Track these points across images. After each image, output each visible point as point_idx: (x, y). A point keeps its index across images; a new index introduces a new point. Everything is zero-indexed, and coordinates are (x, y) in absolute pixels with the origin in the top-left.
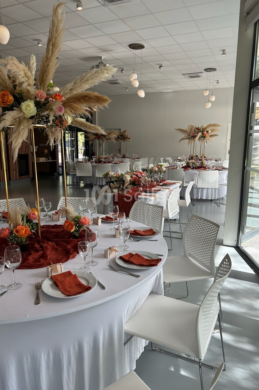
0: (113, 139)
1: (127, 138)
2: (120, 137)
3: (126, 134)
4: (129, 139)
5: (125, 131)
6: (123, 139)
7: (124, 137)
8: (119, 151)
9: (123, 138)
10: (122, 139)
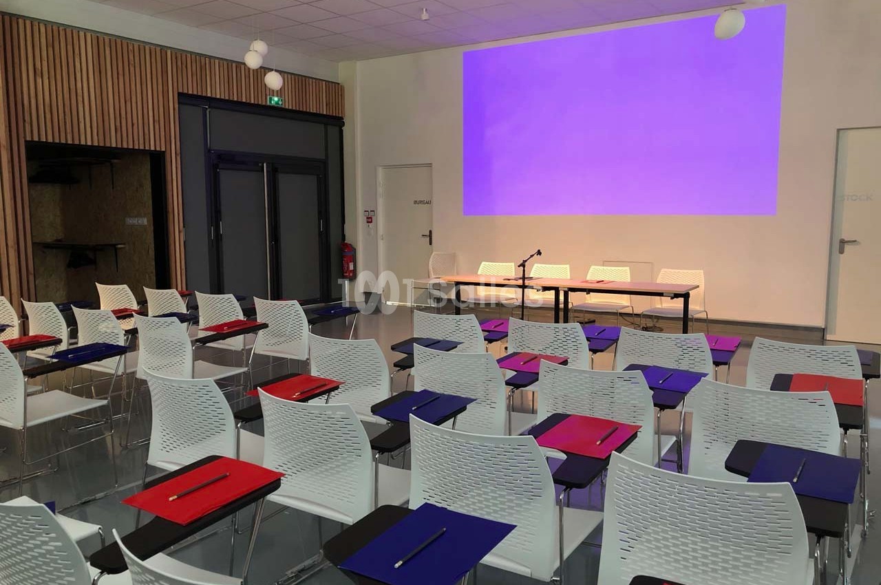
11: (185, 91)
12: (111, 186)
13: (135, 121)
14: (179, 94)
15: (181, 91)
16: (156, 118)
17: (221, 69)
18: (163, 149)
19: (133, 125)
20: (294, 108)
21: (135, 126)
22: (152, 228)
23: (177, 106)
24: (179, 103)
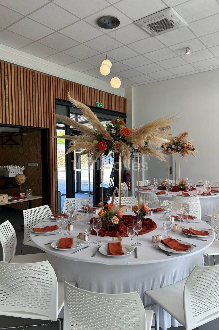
0: (158, 149)
1: (188, 148)
2: (173, 146)
3: (188, 140)
4: (193, 150)
5: (186, 134)
6: (179, 151)
7: (183, 147)
8: (169, 171)
9: (179, 148)
10: (177, 150)
11: (59, 98)
12: (21, 147)
13: (35, 113)
14: (56, 99)
15: (57, 97)
16: (45, 111)
17: (76, 87)
18: (48, 127)
19: (33, 114)
20: (107, 109)
21: (35, 115)
22: (41, 168)
23: (55, 105)
24: (56, 104)
